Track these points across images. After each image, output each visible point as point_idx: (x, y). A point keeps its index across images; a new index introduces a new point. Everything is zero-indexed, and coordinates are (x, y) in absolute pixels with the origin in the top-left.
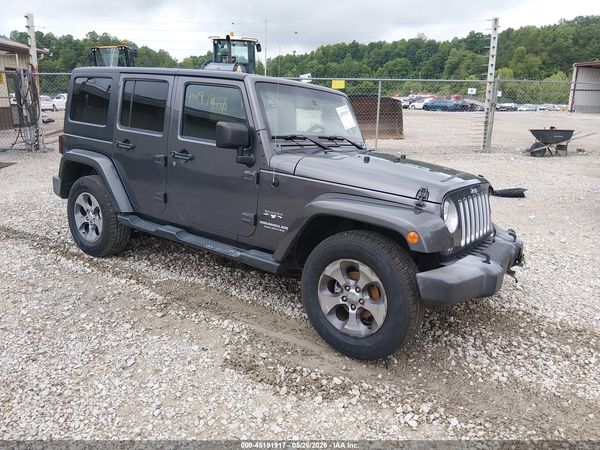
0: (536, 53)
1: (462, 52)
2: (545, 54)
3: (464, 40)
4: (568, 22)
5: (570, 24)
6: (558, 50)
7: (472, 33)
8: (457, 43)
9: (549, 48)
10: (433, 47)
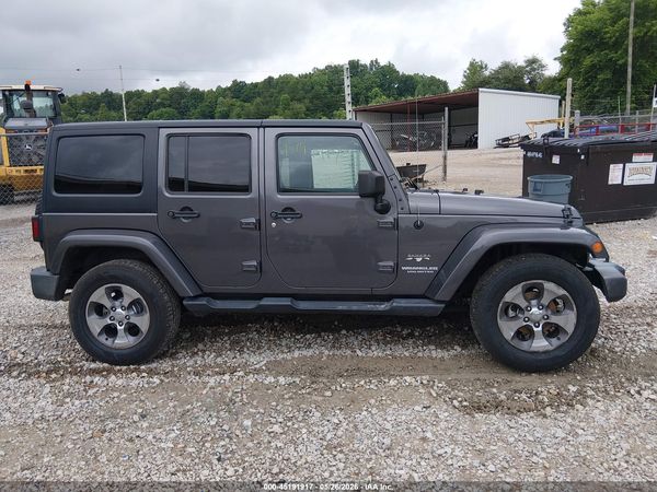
0: (299, 100)
1: (228, 100)
2: (307, 101)
3: (229, 89)
4: (321, 71)
5: (322, 72)
6: (317, 97)
7: (235, 82)
8: (222, 92)
9: (310, 95)
10: (197, 95)
